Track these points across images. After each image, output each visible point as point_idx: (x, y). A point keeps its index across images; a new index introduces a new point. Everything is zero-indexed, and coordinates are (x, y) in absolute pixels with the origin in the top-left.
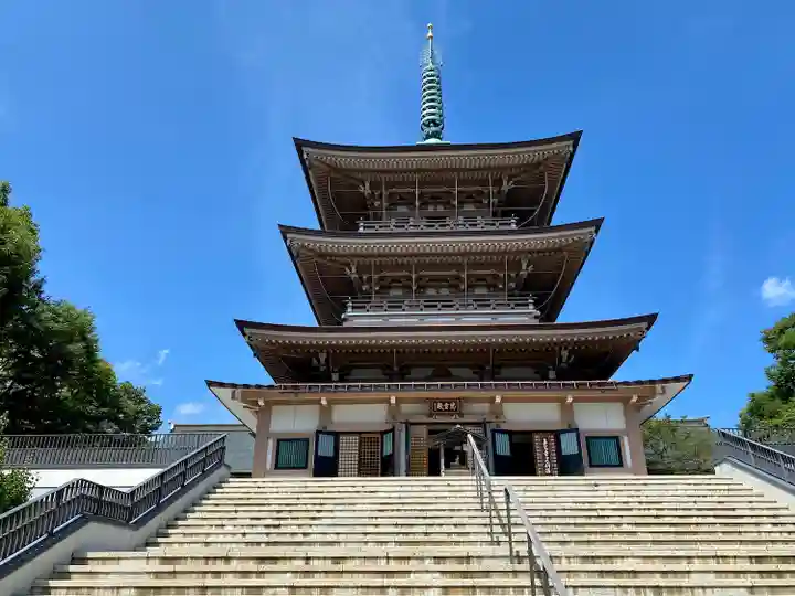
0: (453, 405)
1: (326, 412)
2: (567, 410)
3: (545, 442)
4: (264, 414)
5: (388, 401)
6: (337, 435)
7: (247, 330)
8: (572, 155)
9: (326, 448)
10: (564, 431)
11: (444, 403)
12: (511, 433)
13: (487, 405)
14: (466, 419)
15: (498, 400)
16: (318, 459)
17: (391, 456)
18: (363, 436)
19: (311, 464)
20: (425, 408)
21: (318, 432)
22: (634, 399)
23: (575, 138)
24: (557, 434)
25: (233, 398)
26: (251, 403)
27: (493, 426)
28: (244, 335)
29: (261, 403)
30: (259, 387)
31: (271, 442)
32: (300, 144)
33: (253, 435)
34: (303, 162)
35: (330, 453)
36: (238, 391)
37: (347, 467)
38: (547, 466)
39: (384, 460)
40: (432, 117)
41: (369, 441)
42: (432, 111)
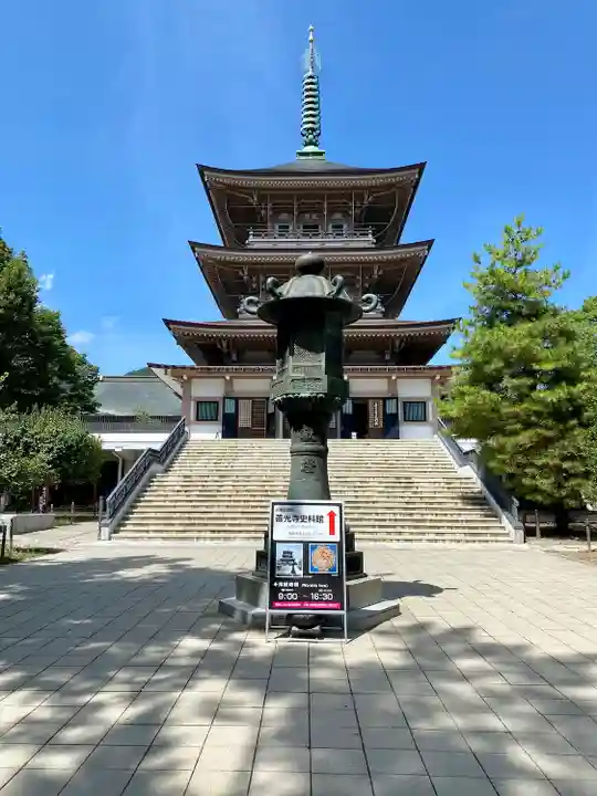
1: (229, 383)
2: (392, 384)
3: (376, 406)
4: (186, 385)
5: (271, 378)
6: (237, 399)
7: (171, 326)
8: (418, 183)
9: (230, 408)
10: (389, 398)
12: (353, 399)
15: (345, 378)
16: (225, 415)
17: (273, 414)
18: (255, 400)
19: (220, 417)
21: (224, 398)
22: (438, 378)
23: (421, 167)
24: (384, 399)
25: (166, 374)
26: (178, 377)
28: (170, 329)
29: (185, 378)
30: (184, 368)
31: (192, 403)
32: (202, 169)
33: (180, 397)
34: (205, 184)
35: (233, 411)
36: (169, 370)
37: (244, 420)
38: (376, 421)
39: (269, 415)
40: (310, 125)
41: (259, 403)
42: (311, 119)
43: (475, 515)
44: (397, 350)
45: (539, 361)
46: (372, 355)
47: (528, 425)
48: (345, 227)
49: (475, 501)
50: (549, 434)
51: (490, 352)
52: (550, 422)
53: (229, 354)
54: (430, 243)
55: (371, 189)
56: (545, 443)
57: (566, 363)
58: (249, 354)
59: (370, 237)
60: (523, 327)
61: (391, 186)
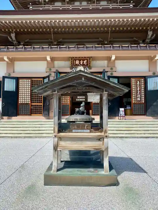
0: (85, 62)
3: (138, 83)
5: (45, 59)
10: (150, 77)
11: (80, 60)
12: (119, 78)
13: (106, 62)
14: (93, 70)
15: (113, 58)
18: (33, 79)
20: (68, 63)
24: (145, 78)
27: (109, 74)
37: (24, 97)
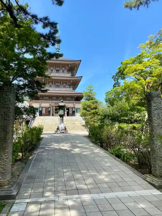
1: (40, 104)
2: (74, 105)
5: (49, 103)
6: (42, 108)
19: (39, 111)
21: (39, 107)
23: (80, 61)
24: (72, 108)
26: (29, 103)
29: (31, 103)
35: (41, 110)
37: (44, 112)
38: (71, 112)
39: (49, 111)
40: (57, 47)
41: (47, 108)
42: (58, 46)
43: (83, 128)
44: (75, 98)
45: (91, 106)
46: (70, 98)
47: (90, 115)
48: (65, 72)
49: (84, 126)
50: (93, 116)
51: (85, 105)
52: (93, 115)
53: (40, 98)
54: (82, 77)
55: (70, 64)
56: (92, 117)
57: (95, 107)
58: (45, 98)
59: (70, 74)
60: (90, 101)
61: (74, 64)
